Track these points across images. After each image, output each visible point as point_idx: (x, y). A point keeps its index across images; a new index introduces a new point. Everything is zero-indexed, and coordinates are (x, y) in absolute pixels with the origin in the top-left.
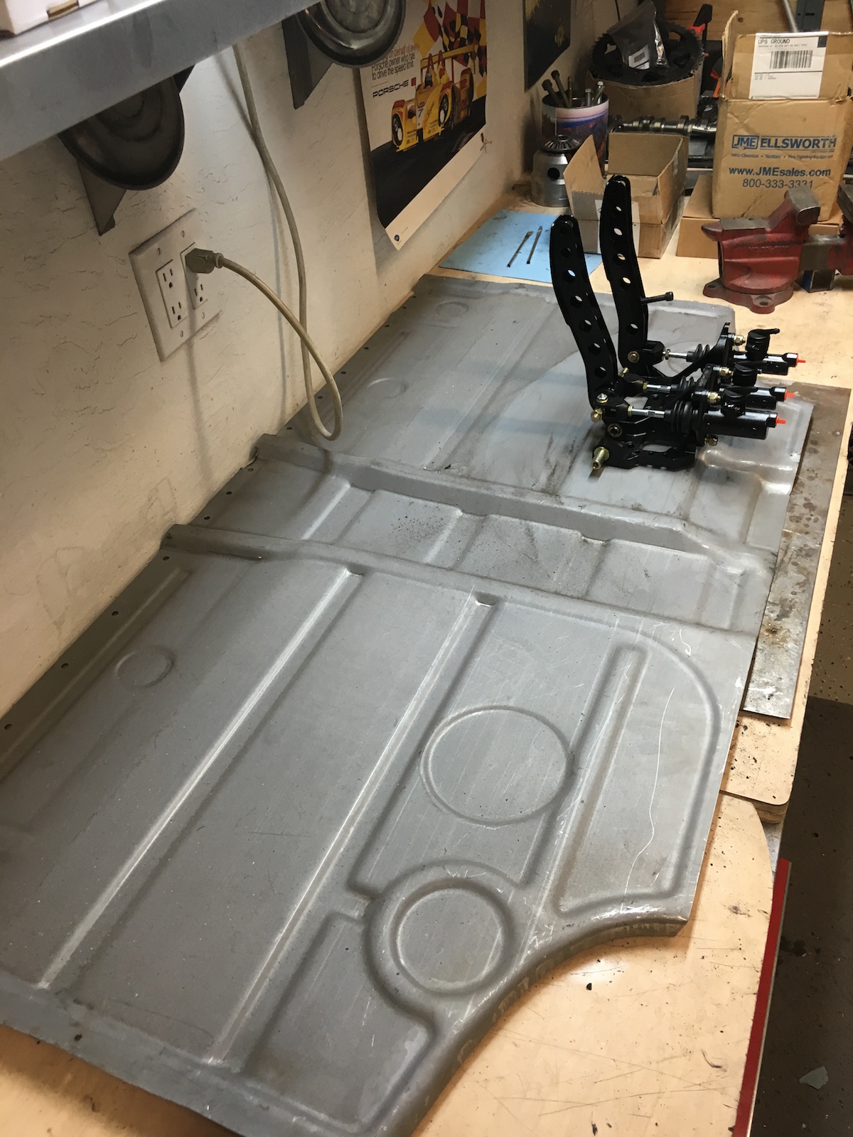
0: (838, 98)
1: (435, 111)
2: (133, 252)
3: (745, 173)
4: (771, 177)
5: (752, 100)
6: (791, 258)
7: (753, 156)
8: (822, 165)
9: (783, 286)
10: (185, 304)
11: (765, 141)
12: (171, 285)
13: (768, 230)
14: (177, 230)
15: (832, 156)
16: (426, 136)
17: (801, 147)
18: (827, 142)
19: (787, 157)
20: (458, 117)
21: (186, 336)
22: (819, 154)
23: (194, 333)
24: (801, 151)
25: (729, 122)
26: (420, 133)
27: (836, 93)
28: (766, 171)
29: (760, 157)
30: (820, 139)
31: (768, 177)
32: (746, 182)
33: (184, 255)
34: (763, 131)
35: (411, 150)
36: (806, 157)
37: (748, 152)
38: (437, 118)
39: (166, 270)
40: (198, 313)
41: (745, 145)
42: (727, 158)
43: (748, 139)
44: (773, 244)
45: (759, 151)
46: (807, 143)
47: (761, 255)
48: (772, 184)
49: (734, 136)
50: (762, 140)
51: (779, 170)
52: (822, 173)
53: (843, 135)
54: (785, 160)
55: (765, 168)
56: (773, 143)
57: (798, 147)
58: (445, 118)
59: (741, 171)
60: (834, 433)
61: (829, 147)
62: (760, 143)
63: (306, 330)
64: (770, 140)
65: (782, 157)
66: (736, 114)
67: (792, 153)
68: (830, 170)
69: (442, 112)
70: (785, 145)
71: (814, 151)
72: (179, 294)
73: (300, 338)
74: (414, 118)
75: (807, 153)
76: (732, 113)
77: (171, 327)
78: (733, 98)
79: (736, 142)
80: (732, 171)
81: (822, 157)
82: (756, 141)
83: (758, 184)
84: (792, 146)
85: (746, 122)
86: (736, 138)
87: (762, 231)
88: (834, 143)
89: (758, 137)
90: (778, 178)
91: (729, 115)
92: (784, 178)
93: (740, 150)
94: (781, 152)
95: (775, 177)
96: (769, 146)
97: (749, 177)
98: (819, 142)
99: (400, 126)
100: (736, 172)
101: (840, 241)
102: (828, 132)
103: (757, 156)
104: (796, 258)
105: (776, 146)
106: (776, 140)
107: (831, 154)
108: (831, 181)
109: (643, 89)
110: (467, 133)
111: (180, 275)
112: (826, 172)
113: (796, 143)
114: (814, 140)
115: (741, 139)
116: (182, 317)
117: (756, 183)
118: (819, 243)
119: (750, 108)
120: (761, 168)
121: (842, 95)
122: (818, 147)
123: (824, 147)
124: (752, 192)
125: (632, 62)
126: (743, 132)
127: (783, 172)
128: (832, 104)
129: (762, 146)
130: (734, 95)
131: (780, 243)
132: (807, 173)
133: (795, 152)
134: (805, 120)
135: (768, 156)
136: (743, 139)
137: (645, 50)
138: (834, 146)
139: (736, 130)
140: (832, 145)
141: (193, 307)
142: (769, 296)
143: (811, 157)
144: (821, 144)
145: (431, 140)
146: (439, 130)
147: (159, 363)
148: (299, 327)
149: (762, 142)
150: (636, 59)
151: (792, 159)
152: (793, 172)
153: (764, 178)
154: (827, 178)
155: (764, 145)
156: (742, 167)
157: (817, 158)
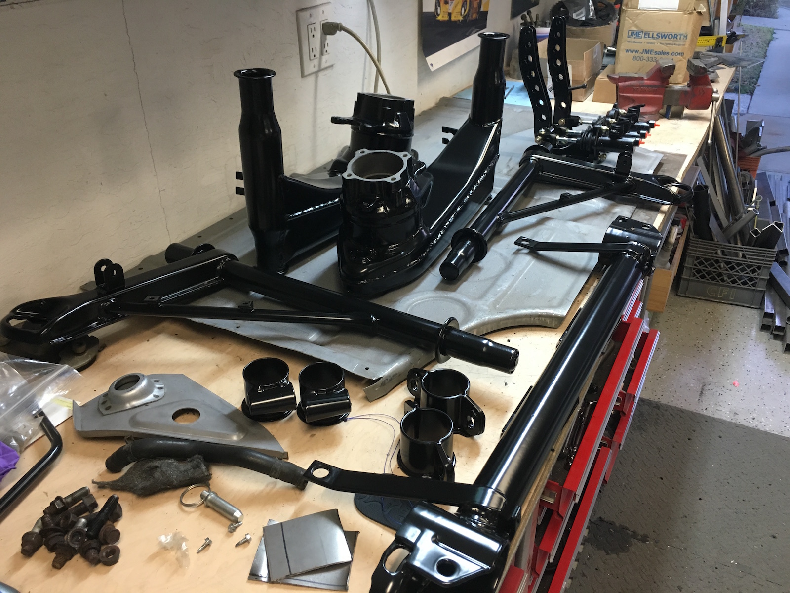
0: (689, 11)
1: (460, 6)
2: (297, 11)
3: (634, 52)
4: (649, 55)
5: (640, 10)
6: (658, 96)
7: (639, 43)
8: (679, 49)
9: (653, 111)
10: (318, 49)
11: (647, 34)
12: (313, 36)
13: (645, 78)
14: (321, 9)
15: (684, 45)
16: (453, 18)
17: (667, 38)
18: (682, 37)
19: (659, 44)
20: (472, 17)
21: (316, 69)
22: (677, 43)
23: (320, 70)
24: (667, 41)
25: (626, 22)
26: (450, 15)
27: (687, 8)
28: (647, 52)
29: (644, 43)
30: (678, 34)
31: (648, 55)
32: (635, 58)
33: (322, 23)
34: (646, 28)
35: (443, 23)
36: (669, 44)
37: (637, 40)
38: (460, 11)
39: (312, 27)
40: (324, 58)
41: (635, 36)
42: (625, 44)
43: (637, 33)
44: (648, 86)
45: (643, 40)
46: (670, 36)
47: (641, 93)
48: (650, 59)
49: (629, 30)
50: (645, 33)
51: (654, 51)
52: (679, 54)
53: (691, 33)
54: (658, 45)
55: (646, 50)
56: (651, 35)
57: (665, 38)
58: (464, 13)
59: (632, 51)
60: (675, 169)
61: (683, 39)
62: (643, 35)
63: (380, 64)
64: (649, 33)
65: (656, 44)
66: (630, 18)
67: (662, 42)
68: (683, 53)
69: (463, 9)
70: (658, 37)
71: (674, 41)
72: (316, 42)
73: (376, 69)
74: (447, 5)
75: (671, 42)
76: (628, 18)
77: (310, 59)
78: (629, 8)
79: (630, 34)
80: (627, 51)
81: (679, 45)
82: (641, 34)
83: (642, 60)
84: (662, 38)
85: (636, 23)
86: (630, 32)
87: (642, 78)
88: (686, 37)
89: (643, 31)
90: (653, 56)
91: (627, 18)
92: (657, 56)
93: (632, 39)
94: (655, 41)
95: (651, 56)
96: (649, 37)
97: (637, 55)
98: (677, 36)
99: (440, 6)
100: (630, 52)
101: (688, 89)
102: (683, 31)
103: (642, 43)
104: (661, 96)
105: (653, 37)
106: (653, 34)
107: (683, 43)
108: (684, 60)
109: (580, 29)
110: (476, 28)
111: (318, 33)
112: (682, 54)
113: (664, 36)
114: (675, 35)
115: (633, 33)
116: (316, 56)
117: (641, 59)
118: (675, 89)
119: (638, 15)
120: (643, 50)
121: (691, 9)
122: (677, 39)
123: (680, 38)
124: (638, 64)
125: (575, 16)
126: (634, 28)
127: (656, 53)
128: (685, 14)
129: (645, 37)
130: (629, 7)
131: (651, 86)
132: (670, 54)
133: (664, 41)
134: (669, 23)
135: (648, 43)
136: (634, 32)
137: (583, 10)
138: (686, 39)
139: (630, 27)
140: (685, 38)
141: (322, 54)
142: (644, 116)
143: (672, 45)
144: (679, 37)
145: (455, 22)
146: (461, 18)
147: (301, 77)
148: (376, 63)
149: (645, 35)
150: (577, 16)
151: (662, 45)
152: (662, 53)
153: (645, 56)
154: (681, 57)
155: (646, 36)
156: (632, 49)
157: (676, 45)
